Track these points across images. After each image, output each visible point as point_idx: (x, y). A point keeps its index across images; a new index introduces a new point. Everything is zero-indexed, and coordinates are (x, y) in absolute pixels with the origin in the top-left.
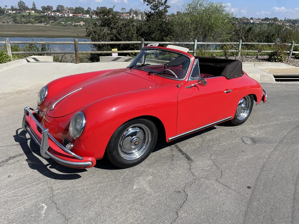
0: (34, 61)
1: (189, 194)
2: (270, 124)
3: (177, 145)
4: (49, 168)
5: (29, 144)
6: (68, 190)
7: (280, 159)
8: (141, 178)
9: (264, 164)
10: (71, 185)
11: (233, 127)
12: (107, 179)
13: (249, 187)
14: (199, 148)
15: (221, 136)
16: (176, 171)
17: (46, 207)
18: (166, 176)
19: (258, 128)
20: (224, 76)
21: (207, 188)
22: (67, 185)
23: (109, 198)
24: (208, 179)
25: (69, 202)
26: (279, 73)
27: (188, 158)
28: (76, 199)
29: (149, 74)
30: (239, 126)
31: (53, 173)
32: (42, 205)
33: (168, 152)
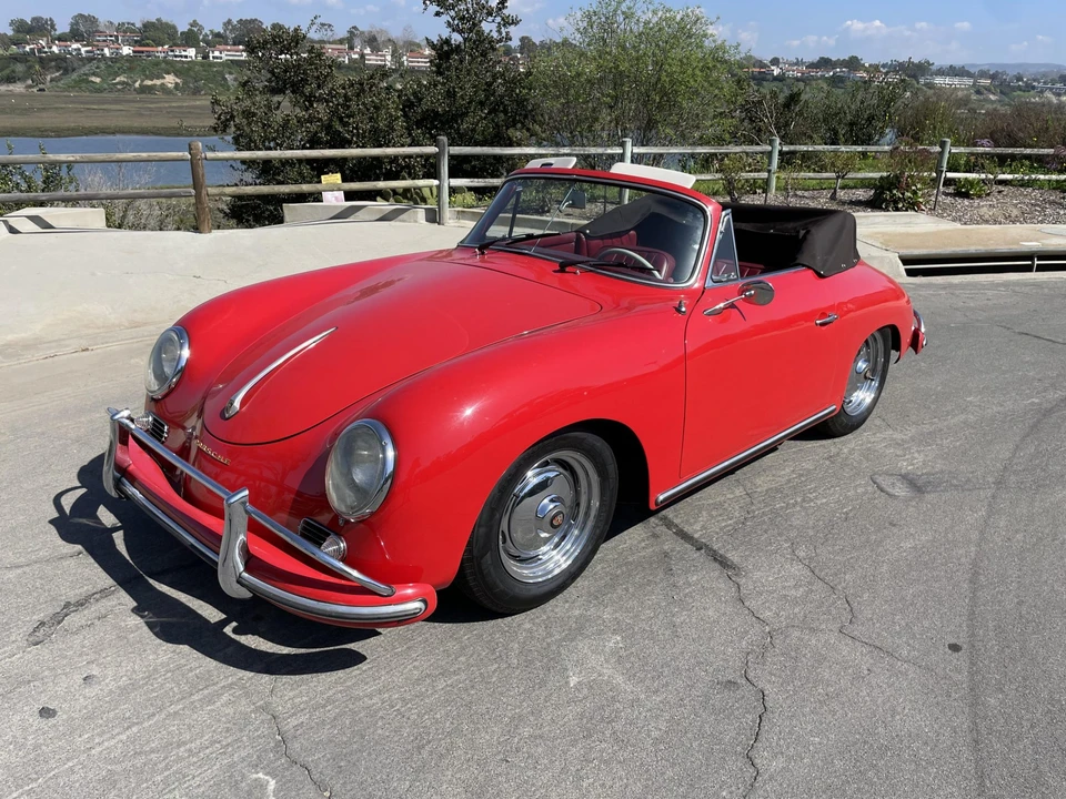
0: (34, 227)
1: (768, 690)
2: (945, 423)
3: (665, 518)
4: (233, 636)
5: (121, 546)
6: (331, 710)
7: (1018, 541)
8: (583, 646)
9: (975, 564)
10: (340, 692)
11: (829, 441)
12: (463, 659)
13: (955, 648)
14: (743, 523)
15: (802, 475)
16: (694, 609)
17: (272, 784)
18: (667, 633)
19: (913, 439)
20: (809, 268)
21: (820, 663)
22: (322, 693)
23: (496, 729)
24: (813, 630)
25: (355, 757)
26: (915, 248)
27: (723, 562)
28: (377, 742)
29: (562, 268)
30: (850, 436)
31: (255, 650)
32: (255, 776)
33: (643, 544)
